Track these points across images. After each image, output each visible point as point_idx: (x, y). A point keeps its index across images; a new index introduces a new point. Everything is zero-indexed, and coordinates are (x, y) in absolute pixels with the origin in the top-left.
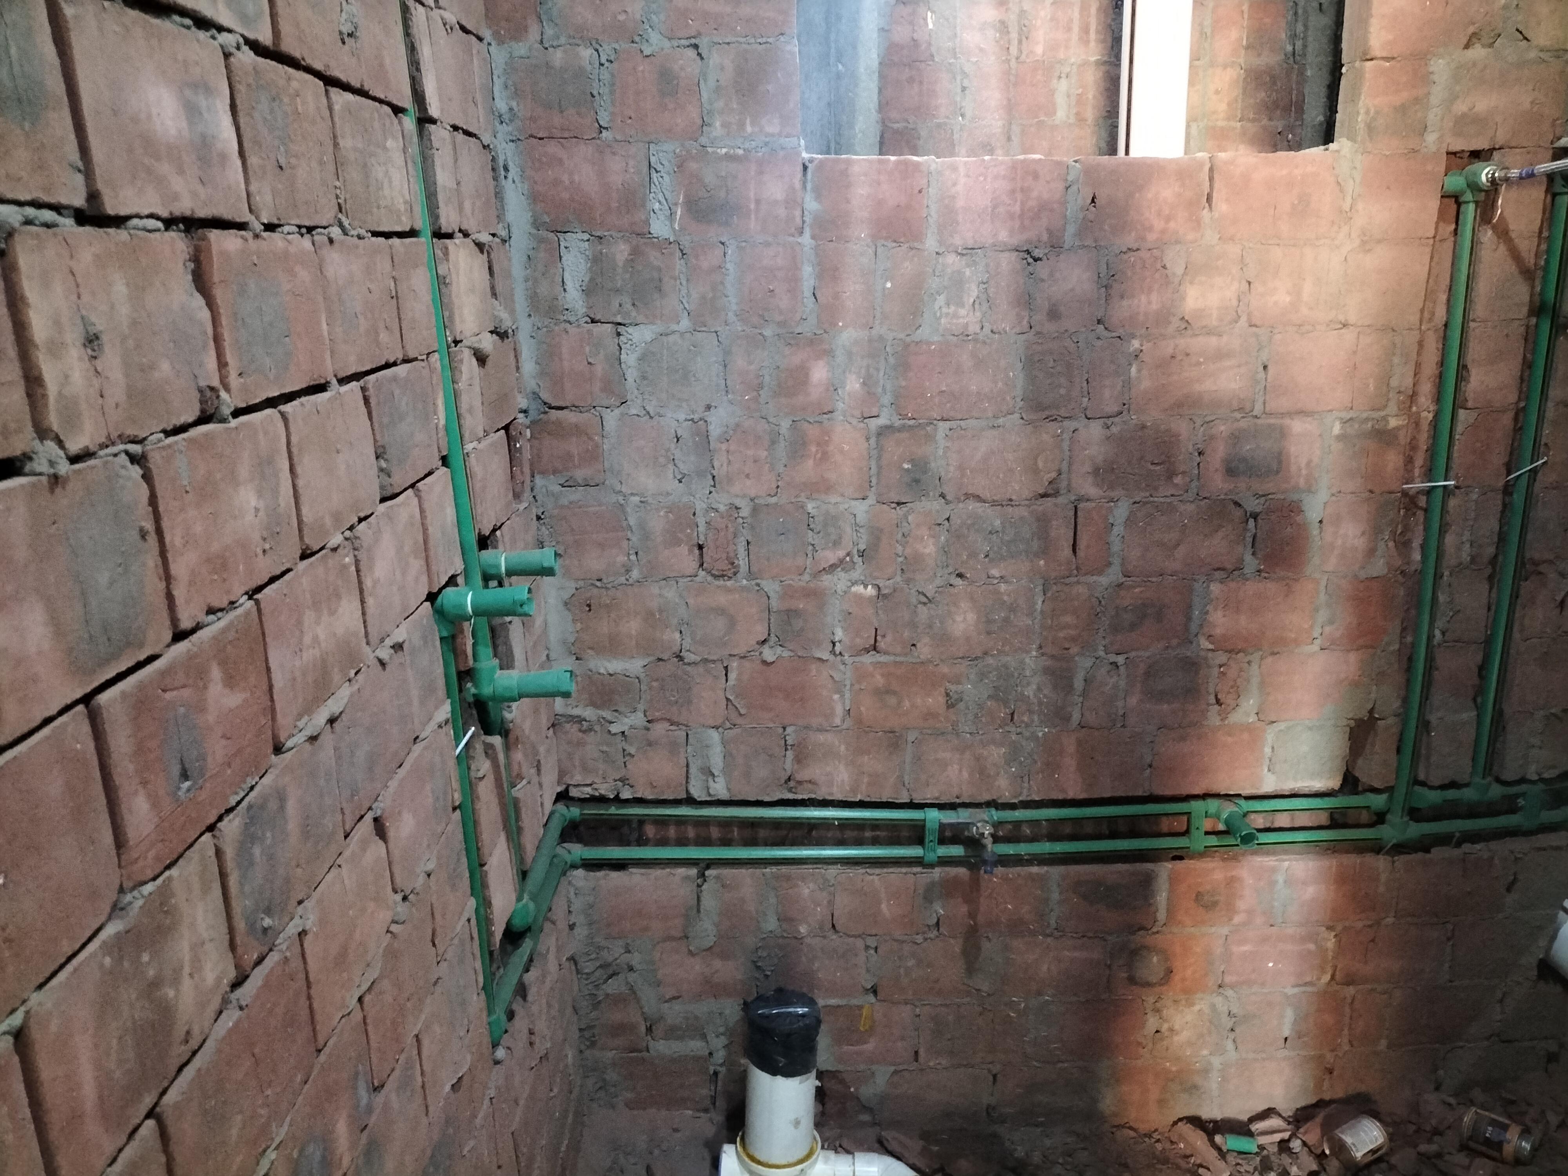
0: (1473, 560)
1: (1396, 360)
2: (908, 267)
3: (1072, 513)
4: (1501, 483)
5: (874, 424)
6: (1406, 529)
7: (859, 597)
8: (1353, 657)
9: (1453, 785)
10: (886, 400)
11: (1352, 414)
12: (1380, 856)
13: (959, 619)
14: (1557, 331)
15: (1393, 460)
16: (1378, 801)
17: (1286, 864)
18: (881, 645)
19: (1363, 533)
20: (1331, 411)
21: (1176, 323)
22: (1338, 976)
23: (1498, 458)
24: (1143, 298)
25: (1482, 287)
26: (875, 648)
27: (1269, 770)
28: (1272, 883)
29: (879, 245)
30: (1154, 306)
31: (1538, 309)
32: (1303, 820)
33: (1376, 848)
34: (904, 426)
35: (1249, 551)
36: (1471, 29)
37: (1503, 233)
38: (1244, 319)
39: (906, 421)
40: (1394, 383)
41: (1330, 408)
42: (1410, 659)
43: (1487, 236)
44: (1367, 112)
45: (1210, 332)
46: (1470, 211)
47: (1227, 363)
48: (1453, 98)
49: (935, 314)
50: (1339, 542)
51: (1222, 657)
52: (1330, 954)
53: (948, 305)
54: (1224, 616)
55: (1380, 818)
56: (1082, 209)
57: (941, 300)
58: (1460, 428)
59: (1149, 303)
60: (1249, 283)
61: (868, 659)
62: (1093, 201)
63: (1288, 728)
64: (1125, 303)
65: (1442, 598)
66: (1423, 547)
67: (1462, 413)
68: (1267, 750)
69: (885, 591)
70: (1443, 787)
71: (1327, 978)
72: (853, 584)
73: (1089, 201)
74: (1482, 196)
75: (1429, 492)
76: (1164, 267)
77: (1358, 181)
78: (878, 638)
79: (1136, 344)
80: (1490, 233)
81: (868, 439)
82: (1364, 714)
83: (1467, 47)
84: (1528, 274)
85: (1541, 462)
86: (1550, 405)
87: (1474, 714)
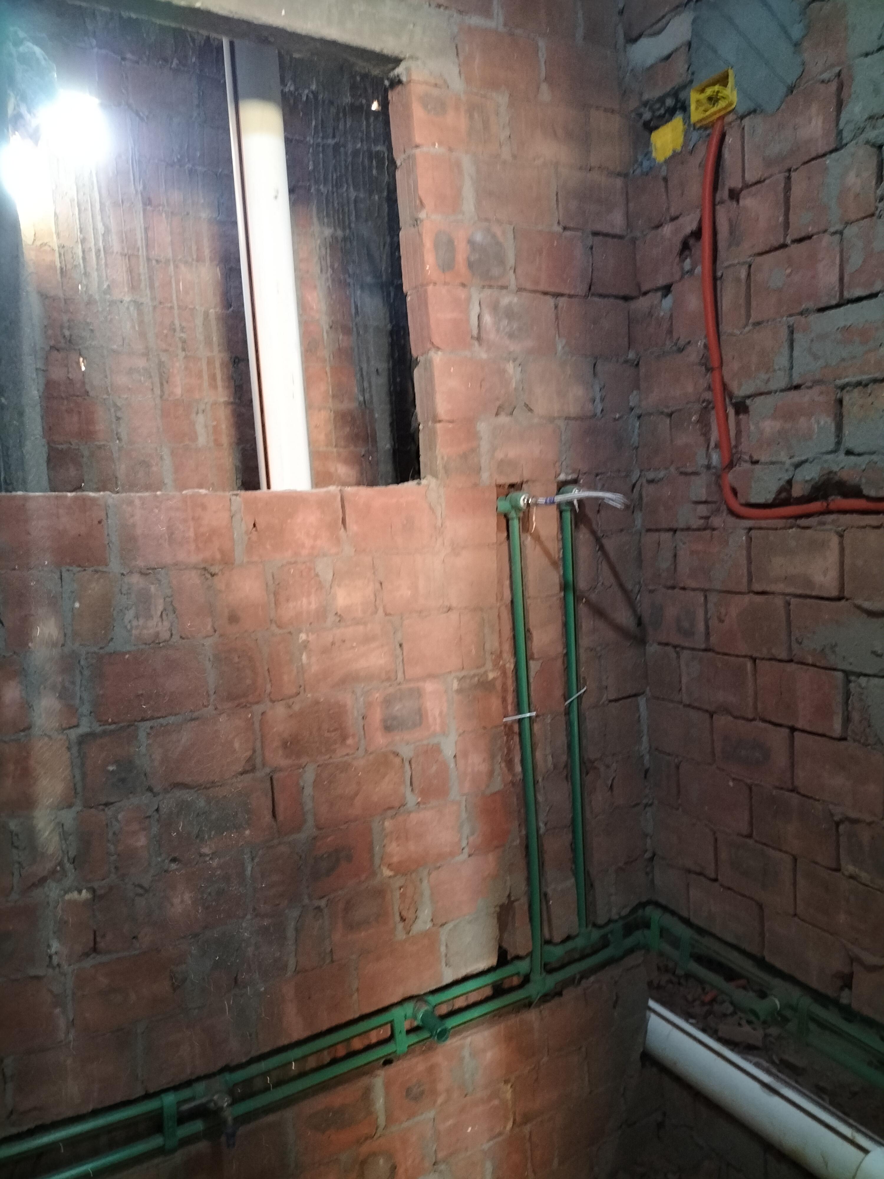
0: (555, 767)
1: (487, 630)
2: (95, 588)
3: (268, 784)
4: (562, 709)
5: (74, 734)
6: (510, 751)
7: (73, 903)
8: (491, 857)
9: (569, 938)
10: (85, 709)
11: (464, 673)
12: (531, 1010)
13: (176, 901)
14: (577, 601)
15: (495, 703)
16: (523, 966)
17: (469, 1039)
18: (102, 945)
19: (484, 760)
20: (450, 672)
21: (331, 618)
22: (518, 1119)
23: (558, 693)
24: (305, 600)
25: (531, 576)
26: (95, 950)
27: (446, 965)
28: (462, 1059)
29: (64, 570)
30: (313, 606)
31: (564, 587)
32: (474, 998)
33: (527, 1004)
34: (104, 732)
35: (409, 789)
36: (498, 403)
37: (537, 538)
38: (381, 611)
39: (107, 727)
40: (488, 646)
41: (448, 670)
42: (527, 847)
43: (529, 540)
44: (442, 458)
45: (357, 622)
46: (515, 525)
47: (373, 645)
48: (494, 449)
49: (126, 627)
50: (469, 770)
51: (399, 881)
52: (510, 1103)
53: (137, 617)
54: (398, 845)
55: (526, 980)
56: (246, 533)
57: (130, 614)
58: (532, 674)
59: (310, 603)
60: (381, 584)
61: (89, 963)
62: (254, 525)
63: (455, 926)
64: (291, 605)
65: (540, 798)
66: (523, 761)
67: (532, 664)
68: (443, 949)
69: (100, 892)
70: (563, 942)
71: (510, 1125)
72: (66, 893)
73: (252, 526)
74: (521, 515)
75: (520, 721)
76: (317, 575)
77: (444, 505)
78: (98, 939)
79: (303, 636)
80: (529, 538)
81: (69, 749)
82: (505, 900)
83: (497, 414)
84: (554, 564)
85: (583, 691)
86: (582, 651)
87: (573, 880)
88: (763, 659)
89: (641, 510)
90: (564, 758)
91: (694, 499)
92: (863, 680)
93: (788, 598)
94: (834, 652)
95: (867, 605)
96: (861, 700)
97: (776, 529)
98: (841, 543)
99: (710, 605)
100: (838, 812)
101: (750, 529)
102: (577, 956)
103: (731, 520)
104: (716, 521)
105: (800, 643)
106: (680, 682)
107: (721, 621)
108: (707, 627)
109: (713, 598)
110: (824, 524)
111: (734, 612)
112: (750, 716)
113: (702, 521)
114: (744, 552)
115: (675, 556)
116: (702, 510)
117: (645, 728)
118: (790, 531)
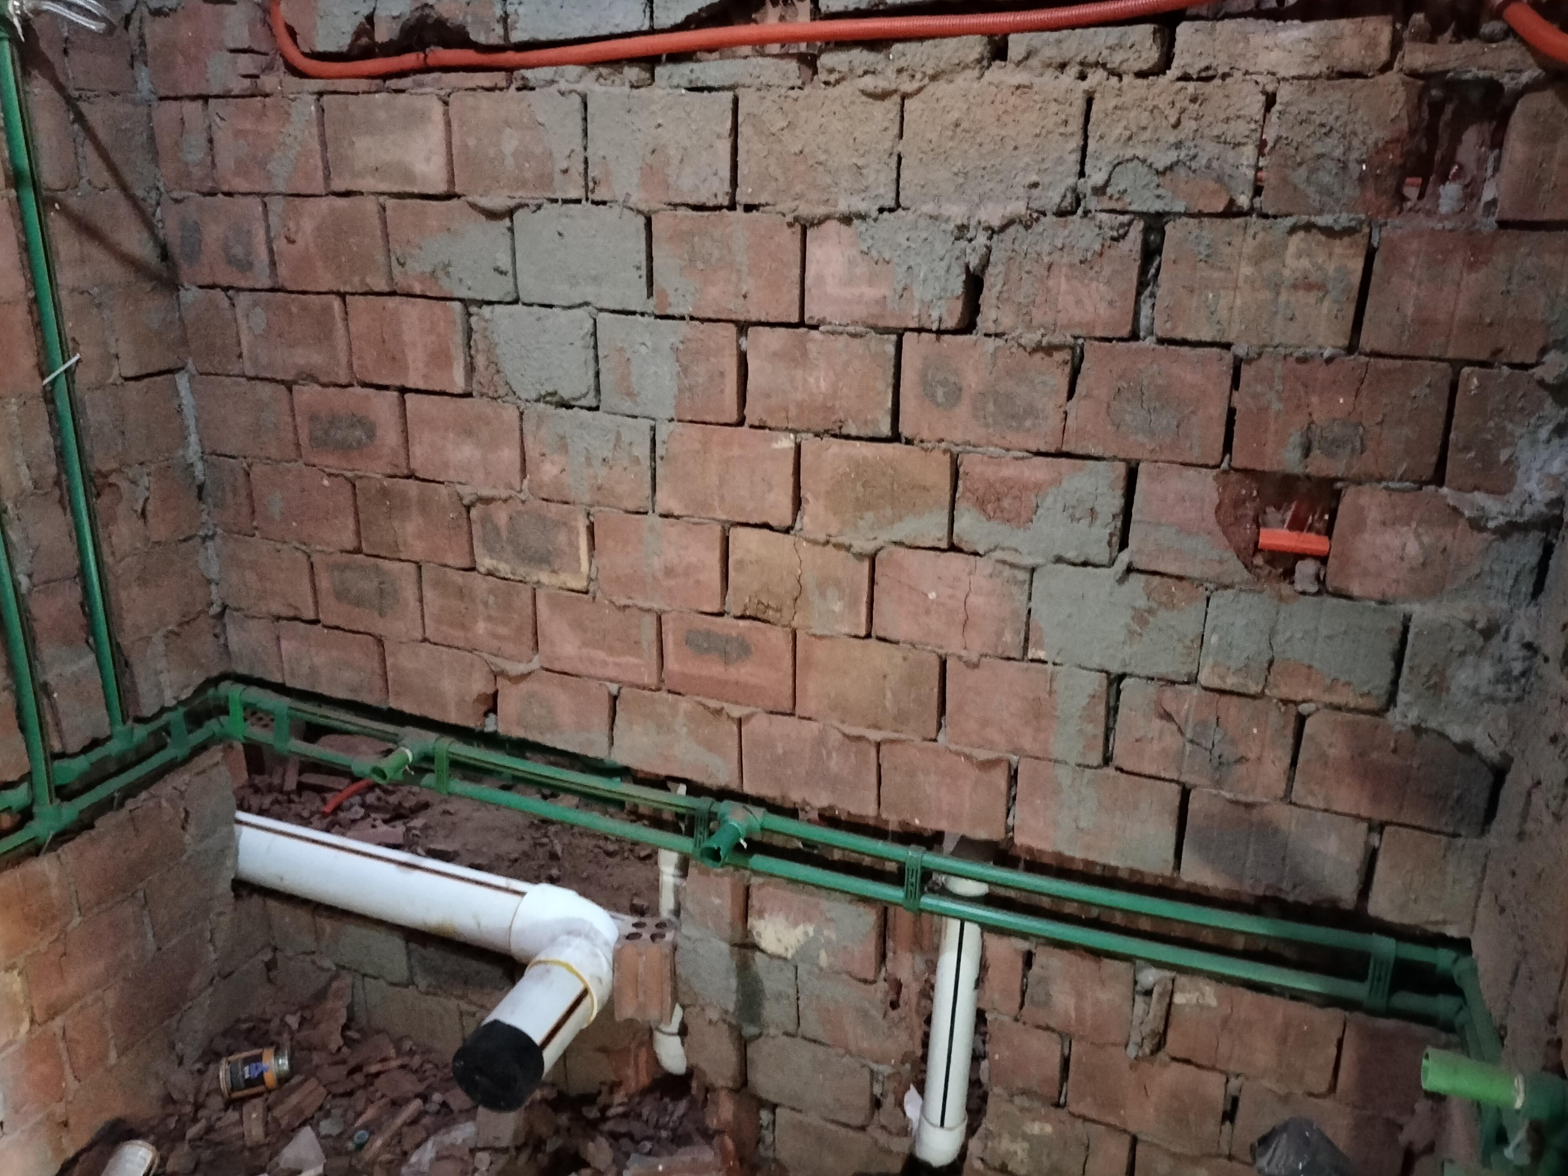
0: (36, 485)
4: (38, 390)
9: (95, 743)
12: (41, 857)
14: (44, 207)
16: (18, 796)
22: (39, 1018)
23: (27, 361)
31: (15, 180)
33: (35, 850)
52: (21, 997)
55: (26, 815)
65: (14, 534)
70: (85, 750)
71: (25, 1026)
85: (74, 360)
86: (63, 294)
87: (92, 658)
88: (353, 294)
89: (146, 63)
90: (53, 469)
91: (232, 46)
92: (486, 310)
93: (382, 199)
94: (448, 274)
95: (484, 202)
96: (486, 337)
97: (357, 94)
98: (446, 113)
99: (273, 219)
100: (468, 493)
101: (320, 94)
102: (112, 768)
103: (293, 81)
104: (269, 82)
105: (403, 265)
106: (239, 343)
107: (291, 241)
108: (271, 251)
109: (277, 205)
110: (421, 85)
111: (308, 225)
112: (343, 380)
113: (247, 82)
114: (315, 131)
115: (211, 141)
116: (246, 63)
117: (191, 423)
118: (377, 96)
